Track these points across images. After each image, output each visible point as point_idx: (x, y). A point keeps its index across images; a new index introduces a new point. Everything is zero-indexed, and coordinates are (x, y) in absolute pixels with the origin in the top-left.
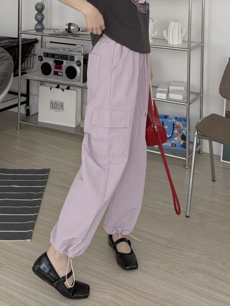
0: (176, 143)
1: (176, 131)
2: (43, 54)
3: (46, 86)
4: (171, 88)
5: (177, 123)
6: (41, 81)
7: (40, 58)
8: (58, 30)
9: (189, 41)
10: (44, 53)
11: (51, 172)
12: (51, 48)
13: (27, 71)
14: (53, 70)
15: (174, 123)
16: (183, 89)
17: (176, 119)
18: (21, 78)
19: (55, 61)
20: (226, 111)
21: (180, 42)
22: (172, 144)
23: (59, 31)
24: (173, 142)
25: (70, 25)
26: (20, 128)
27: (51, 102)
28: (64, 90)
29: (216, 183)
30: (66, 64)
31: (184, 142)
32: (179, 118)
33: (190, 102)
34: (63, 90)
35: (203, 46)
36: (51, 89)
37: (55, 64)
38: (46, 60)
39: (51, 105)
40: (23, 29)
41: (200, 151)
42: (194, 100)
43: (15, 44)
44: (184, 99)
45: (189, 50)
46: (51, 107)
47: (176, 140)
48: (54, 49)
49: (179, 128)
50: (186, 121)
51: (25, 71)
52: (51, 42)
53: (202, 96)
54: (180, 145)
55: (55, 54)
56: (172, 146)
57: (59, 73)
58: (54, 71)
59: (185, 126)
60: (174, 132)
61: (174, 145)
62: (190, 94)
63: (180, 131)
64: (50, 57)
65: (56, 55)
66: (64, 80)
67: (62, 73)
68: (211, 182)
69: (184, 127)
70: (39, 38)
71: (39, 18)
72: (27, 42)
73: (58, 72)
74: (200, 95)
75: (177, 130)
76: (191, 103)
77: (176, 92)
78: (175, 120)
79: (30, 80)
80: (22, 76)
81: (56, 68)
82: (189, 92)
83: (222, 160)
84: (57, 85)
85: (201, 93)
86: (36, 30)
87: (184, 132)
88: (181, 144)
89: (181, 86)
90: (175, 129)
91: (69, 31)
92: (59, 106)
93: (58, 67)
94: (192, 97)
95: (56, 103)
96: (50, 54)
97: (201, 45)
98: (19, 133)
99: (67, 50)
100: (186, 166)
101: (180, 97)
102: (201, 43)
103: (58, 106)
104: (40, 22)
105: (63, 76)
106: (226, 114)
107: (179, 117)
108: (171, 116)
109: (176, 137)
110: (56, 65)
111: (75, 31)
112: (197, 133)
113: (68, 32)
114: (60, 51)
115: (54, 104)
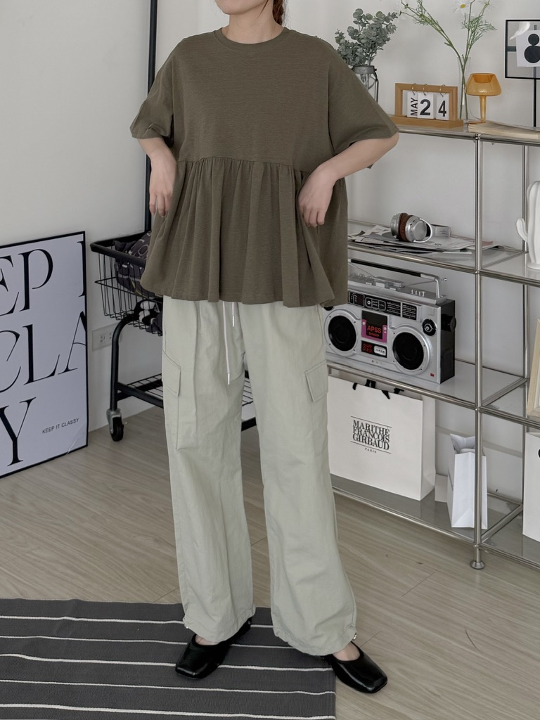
14: (360, 338)
19: (365, 315)
23: (372, 230)
25: (404, 219)
27: (356, 423)
28: (390, 394)
30: (396, 326)
34: (386, 393)
36: (354, 387)
37: (364, 323)
38: (341, 309)
46: (356, 436)
48: (361, 280)
55: (366, 296)
57: (377, 350)
58: (363, 342)
64: (352, 302)
65: (368, 300)
67: (384, 350)
73: (374, 345)
81: (368, 334)
91: (400, 235)
92: (376, 436)
93: (373, 332)
95: (368, 428)
96: (352, 294)
99: (397, 285)
103: (373, 436)
105: (386, 357)
110: (367, 324)
111: (417, 237)
113: (397, 238)
114: (377, 287)
115: (363, 431)
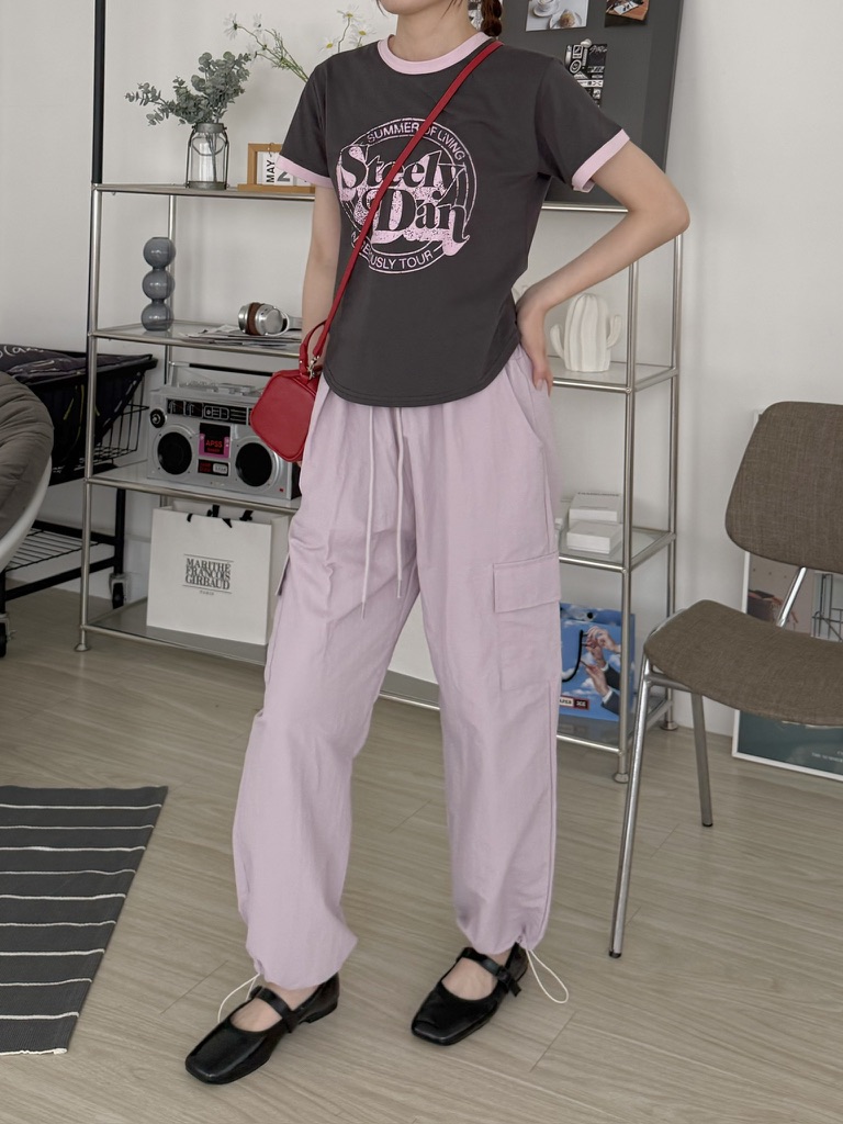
0: (589, 698)
1: (588, 658)
2: (165, 403)
3: (174, 510)
4: (574, 514)
5: (594, 630)
6: (161, 495)
7: (155, 419)
8: (219, 326)
9: (630, 364)
10: (169, 401)
11: (169, 800)
12: (195, 386)
13: (116, 462)
14: (196, 456)
15: (582, 632)
16: (613, 516)
17: (590, 616)
18: (91, 483)
19: (203, 428)
20: (749, 591)
21: (604, 365)
22: (576, 701)
23: (219, 329)
24: (579, 692)
25: (253, 308)
26: (88, 648)
27: (190, 562)
28: (232, 522)
29: (715, 831)
30: (238, 436)
31: (614, 694)
32: (599, 612)
33: (633, 563)
34: (227, 521)
35: (677, 376)
36: (189, 519)
37: (203, 437)
38: (174, 424)
39: (190, 573)
40: (104, 323)
41: (666, 722)
42: (646, 556)
43: (79, 373)
44: (613, 552)
45: (629, 390)
46: (189, 578)
47: (589, 686)
48: (203, 387)
49: (597, 648)
50: (619, 623)
51: (109, 461)
52: (192, 365)
53: (675, 541)
54: (603, 705)
55: (205, 404)
56: (575, 705)
57: (216, 468)
58: (200, 461)
59: (617, 641)
60: (582, 659)
61: (584, 704)
62: (634, 534)
63: (602, 659)
64: (187, 413)
65: (207, 409)
66: (229, 487)
67: (225, 467)
68: (700, 828)
69: (614, 643)
70: (158, 352)
71: (154, 287)
72: (117, 365)
73: (212, 463)
74: (670, 538)
75: (593, 654)
76: (636, 565)
77: (591, 528)
78: (588, 621)
79: (127, 491)
80: (97, 475)
81: (206, 451)
82: (630, 527)
83: (735, 753)
84: (210, 507)
85: (669, 531)
86: (145, 325)
87: (614, 659)
88: (606, 699)
89: (605, 509)
90: (587, 651)
91: (249, 328)
92: (214, 575)
93: (213, 447)
94: (641, 544)
95: (204, 567)
96: (188, 403)
97: (671, 374)
98: (82, 664)
99: (244, 390)
100: (618, 772)
101: (600, 545)
102: (672, 367)
103: (210, 575)
104: (159, 300)
105: (227, 475)
106: (750, 599)
107: (599, 609)
108: (573, 607)
109: (588, 676)
110: (206, 439)
111: (270, 329)
112: (651, 669)
113: (246, 333)
114: (219, 393)
115: (199, 570)
